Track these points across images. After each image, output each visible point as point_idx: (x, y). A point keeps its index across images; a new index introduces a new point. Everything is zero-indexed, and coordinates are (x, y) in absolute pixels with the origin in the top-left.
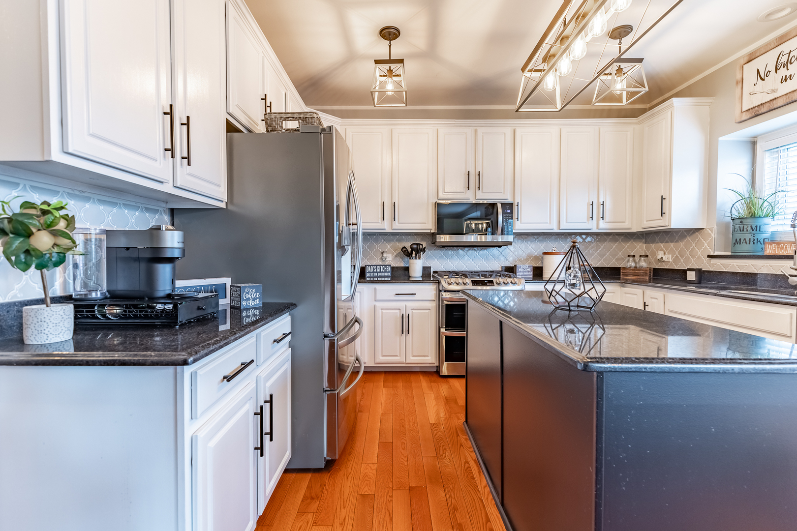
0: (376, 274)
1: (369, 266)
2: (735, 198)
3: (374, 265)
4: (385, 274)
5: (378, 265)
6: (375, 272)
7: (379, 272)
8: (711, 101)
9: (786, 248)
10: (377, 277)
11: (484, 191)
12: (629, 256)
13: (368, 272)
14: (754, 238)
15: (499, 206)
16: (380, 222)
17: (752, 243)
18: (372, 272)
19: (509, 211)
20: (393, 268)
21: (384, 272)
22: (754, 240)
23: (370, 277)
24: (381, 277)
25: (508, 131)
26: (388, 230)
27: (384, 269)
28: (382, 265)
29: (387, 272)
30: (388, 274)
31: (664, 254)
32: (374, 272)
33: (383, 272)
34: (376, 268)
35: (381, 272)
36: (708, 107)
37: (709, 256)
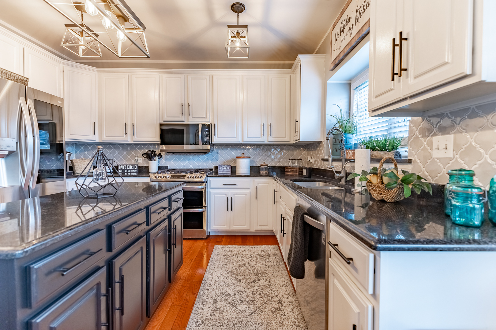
0: (126, 171)
1: (121, 165)
2: (335, 121)
3: (125, 165)
4: (133, 171)
5: (128, 165)
6: (126, 170)
7: (129, 169)
8: (325, 57)
9: (349, 154)
10: (128, 173)
11: (193, 116)
12: (290, 159)
13: (120, 170)
14: (340, 147)
15: (200, 126)
16: (124, 136)
17: (339, 150)
18: (123, 169)
19: (207, 130)
20: (139, 167)
21: (133, 169)
22: (340, 149)
23: (122, 173)
24: (130, 172)
25: (208, 77)
26: (130, 141)
27: (132, 167)
28: (131, 165)
29: (135, 169)
30: (136, 171)
31: (311, 158)
32: (124, 169)
33: (131, 169)
34: (127, 167)
35: (130, 169)
36: (324, 61)
37: (323, 160)
